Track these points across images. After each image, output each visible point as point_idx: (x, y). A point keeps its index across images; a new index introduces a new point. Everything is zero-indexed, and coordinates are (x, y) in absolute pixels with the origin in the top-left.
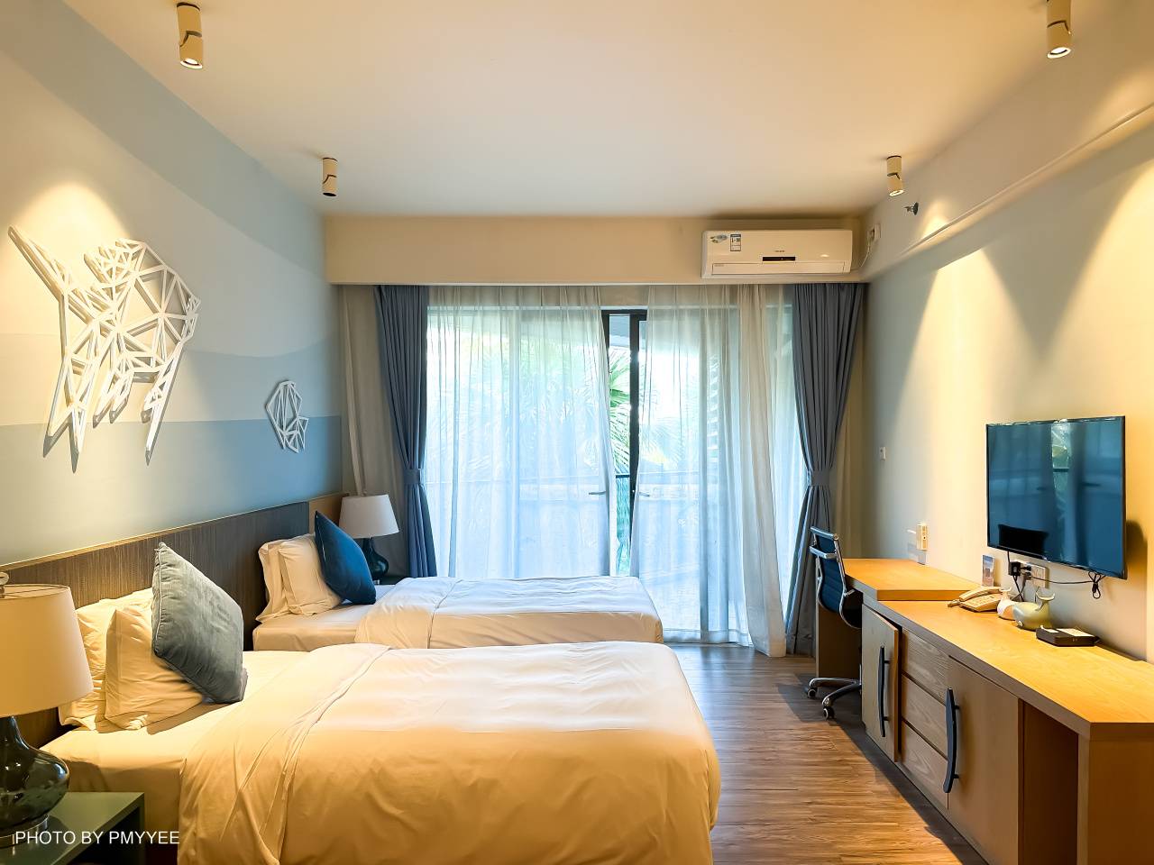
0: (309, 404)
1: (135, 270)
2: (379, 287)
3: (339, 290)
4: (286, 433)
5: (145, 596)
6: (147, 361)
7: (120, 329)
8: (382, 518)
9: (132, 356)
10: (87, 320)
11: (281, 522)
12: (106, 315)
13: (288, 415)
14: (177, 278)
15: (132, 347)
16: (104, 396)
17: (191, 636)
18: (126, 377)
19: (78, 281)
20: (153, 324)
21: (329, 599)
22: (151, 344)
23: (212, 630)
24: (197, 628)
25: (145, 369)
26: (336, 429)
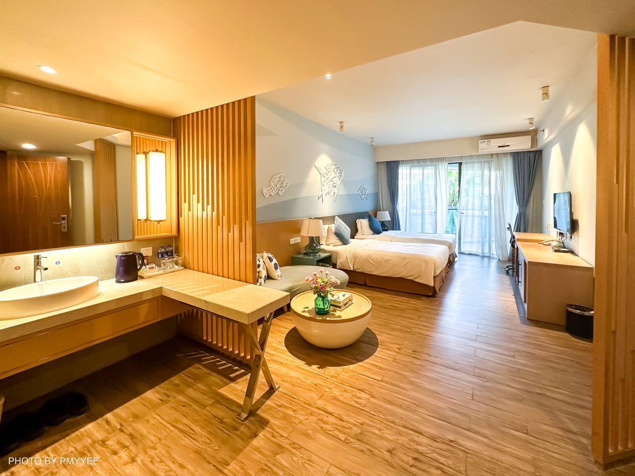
0: (369, 190)
1: (333, 167)
2: (387, 162)
3: (378, 163)
4: (363, 196)
5: (333, 225)
6: (335, 183)
7: (330, 178)
8: (386, 216)
9: (332, 183)
10: (325, 177)
11: (362, 215)
12: (328, 176)
13: (364, 192)
14: (341, 168)
15: (332, 181)
16: (327, 190)
17: (340, 231)
18: (331, 187)
19: (324, 171)
20: (336, 177)
21: (371, 232)
22: (336, 180)
23: (344, 232)
24: (341, 230)
25: (334, 185)
26: (376, 195)
